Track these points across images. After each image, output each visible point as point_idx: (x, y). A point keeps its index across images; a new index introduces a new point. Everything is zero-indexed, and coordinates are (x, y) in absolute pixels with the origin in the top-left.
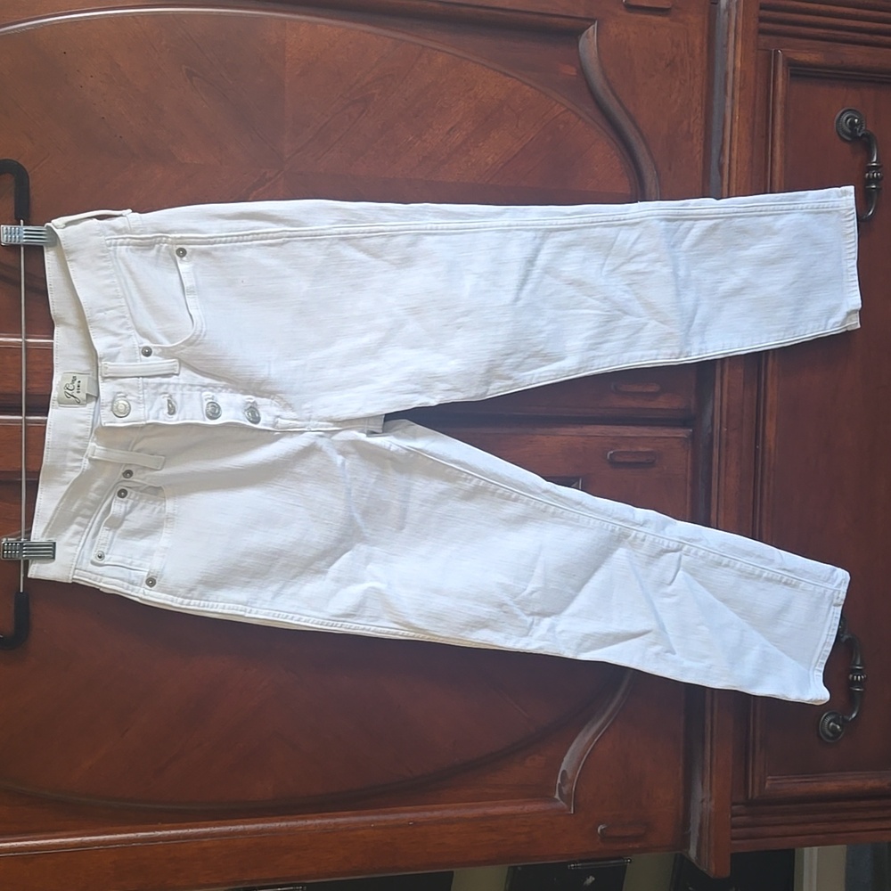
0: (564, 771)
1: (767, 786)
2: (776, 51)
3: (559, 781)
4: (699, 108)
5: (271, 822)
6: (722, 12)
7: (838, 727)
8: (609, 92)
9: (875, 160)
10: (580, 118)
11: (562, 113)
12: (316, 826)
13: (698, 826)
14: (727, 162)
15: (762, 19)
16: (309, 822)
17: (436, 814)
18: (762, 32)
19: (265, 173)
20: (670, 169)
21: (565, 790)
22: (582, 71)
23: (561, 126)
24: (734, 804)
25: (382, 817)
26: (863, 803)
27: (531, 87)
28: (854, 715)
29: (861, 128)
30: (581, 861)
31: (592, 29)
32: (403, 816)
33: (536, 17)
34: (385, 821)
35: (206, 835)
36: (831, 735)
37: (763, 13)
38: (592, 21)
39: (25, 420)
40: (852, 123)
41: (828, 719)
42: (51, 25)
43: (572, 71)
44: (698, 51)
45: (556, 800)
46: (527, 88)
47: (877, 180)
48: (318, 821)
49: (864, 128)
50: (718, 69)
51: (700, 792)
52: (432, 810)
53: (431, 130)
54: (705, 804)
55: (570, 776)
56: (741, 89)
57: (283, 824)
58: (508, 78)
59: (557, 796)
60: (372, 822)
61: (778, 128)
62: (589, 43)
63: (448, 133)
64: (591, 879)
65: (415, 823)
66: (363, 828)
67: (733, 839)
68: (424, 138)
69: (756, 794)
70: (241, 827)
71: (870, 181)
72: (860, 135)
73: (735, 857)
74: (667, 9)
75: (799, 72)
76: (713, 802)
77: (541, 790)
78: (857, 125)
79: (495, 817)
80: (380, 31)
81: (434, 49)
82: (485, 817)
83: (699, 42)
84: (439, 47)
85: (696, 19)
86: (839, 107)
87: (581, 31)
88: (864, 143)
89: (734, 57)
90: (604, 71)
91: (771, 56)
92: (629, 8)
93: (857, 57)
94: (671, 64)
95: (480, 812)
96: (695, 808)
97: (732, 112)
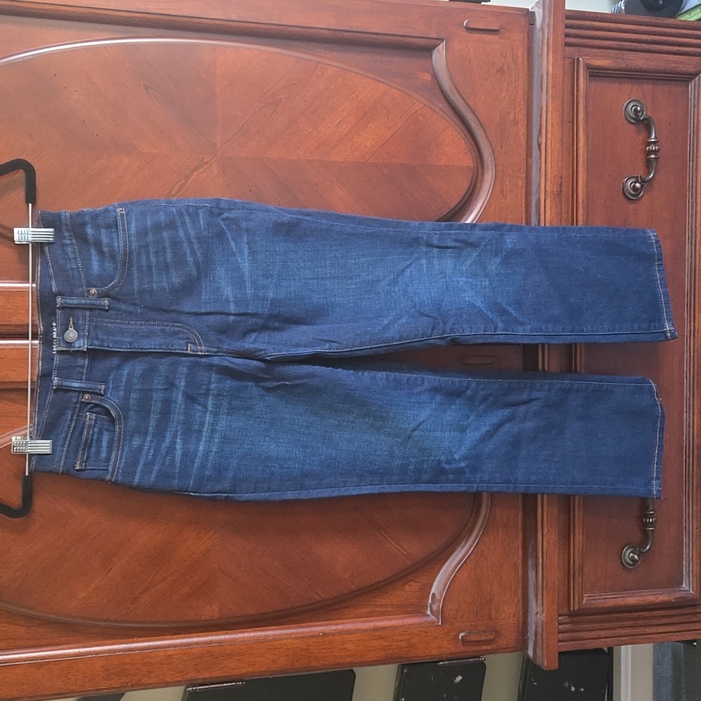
0: (434, 594)
1: (584, 602)
2: (578, 59)
3: (430, 601)
4: (522, 102)
6: (538, 31)
7: (636, 557)
8: (455, 91)
9: (653, 136)
10: (435, 111)
11: (421, 108)
12: (251, 637)
13: (533, 632)
14: (544, 141)
15: (567, 35)
16: (246, 635)
17: (340, 627)
18: (567, 44)
19: (204, 158)
20: (501, 147)
21: (434, 607)
22: (435, 77)
23: (421, 118)
24: (560, 615)
25: (300, 630)
26: (656, 613)
27: (398, 90)
28: (648, 548)
29: (643, 114)
30: (448, 660)
31: (442, 46)
32: (314, 629)
33: (401, 38)
34: (302, 633)
35: (169, 646)
36: (631, 563)
37: (568, 31)
38: (442, 40)
39: (31, 344)
40: (636, 110)
41: (629, 551)
42: (44, 55)
43: (428, 77)
44: (520, 60)
45: (428, 615)
46: (395, 90)
47: (655, 152)
48: (252, 634)
49: (645, 113)
50: (536, 72)
51: (534, 607)
52: (337, 624)
53: (324, 123)
54: (538, 616)
55: (438, 597)
56: (552, 87)
57: (227, 637)
58: (381, 84)
59: (429, 612)
60: (293, 634)
61: (581, 116)
62: (439, 56)
63: (337, 125)
64: (459, 678)
65: (324, 634)
66: (287, 639)
67: (559, 641)
68: (319, 129)
69: (576, 608)
70: (195, 640)
71: (650, 152)
72: (642, 119)
73: (562, 655)
74: (496, 31)
75: (595, 73)
76: (544, 614)
77: (418, 608)
78: (639, 112)
79: (383, 628)
80: (284, 51)
81: (325, 64)
82: (376, 629)
83: (521, 52)
84: (330, 63)
85: (518, 37)
86: (626, 99)
87: (434, 47)
88: (645, 124)
89: (547, 64)
90: (451, 78)
91: (574, 63)
92: (468, 29)
93: (638, 61)
94: (501, 70)
95: (372, 624)
96: (532, 619)
97: (547, 104)
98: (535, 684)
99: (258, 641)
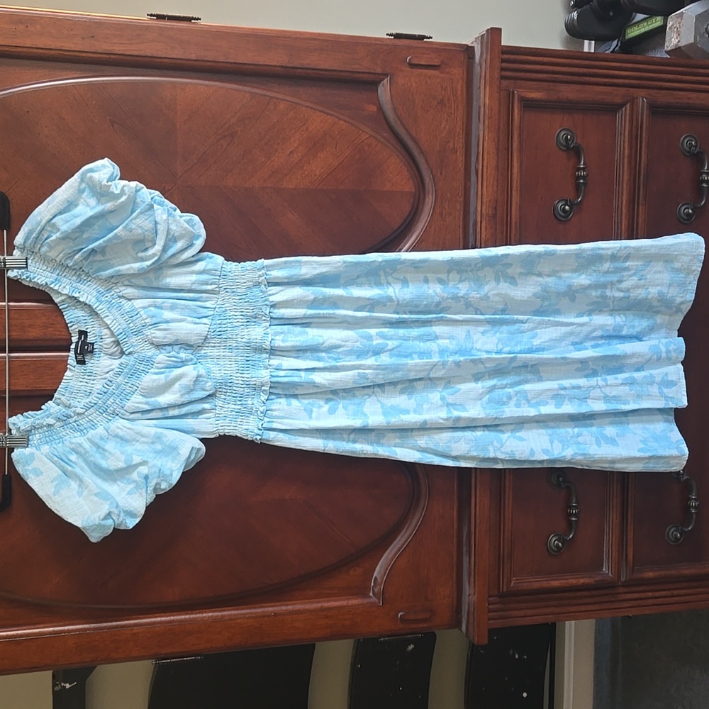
0: (376, 577)
1: (512, 584)
2: (513, 92)
3: (372, 584)
4: (461, 132)
5: (179, 615)
6: (476, 65)
7: (560, 544)
8: (399, 122)
9: (582, 163)
10: (379, 141)
11: (367, 138)
12: (209, 617)
13: (466, 611)
14: (481, 167)
15: (502, 69)
16: (204, 615)
17: (290, 608)
18: (502, 78)
19: (165, 187)
20: (441, 173)
21: (376, 590)
22: (380, 108)
23: (366, 148)
24: (490, 596)
25: (253, 611)
26: (579, 594)
27: (345, 121)
28: (571, 536)
29: (572, 142)
30: (388, 636)
31: (386, 81)
32: (266, 609)
33: (348, 74)
34: (255, 613)
35: (135, 625)
36: (556, 549)
37: (504, 65)
38: (386, 75)
39: (9, 357)
40: (567, 137)
41: (554, 539)
42: (18, 93)
43: (373, 108)
44: (459, 93)
45: (370, 597)
46: (342, 122)
47: (584, 177)
48: (210, 614)
49: (575, 141)
51: (467, 589)
52: (287, 605)
53: (277, 154)
54: (471, 597)
55: (379, 580)
56: (489, 118)
57: (187, 617)
58: (329, 116)
59: (371, 594)
60: (247, 614)
61: (515, 144)
62: (384, 91)
63: (289, 155)
64: (411, 647)
65: (275, 614)
66: (241, 618)
67: (489, 619)
68: (272, 159)
69: (505, 590)
70: (159, 619)
71: (578, 178)
72: (572, 146)
73: (491, 632)
74: (439, 66)
75: (528, 105)
76: (476, 596)
77: (361, 590)
78: (570, 140)
79: (329, 609)
80: (240, 87)
81: (278, 99)
82: (322, 609)
83: (460, 87)
84: (282, 97)
85: (458, 72)
86: (558, 128)
87: (380, 82)
88: (575, 151)
89: (484, 96)
90: (395, 109)
91: (510, 95)
92: (412, 65)
93: (569, 92)
94: (441, 102)
95: (319, 605)
96: (465, 600)
97: (484, 134)
98: (482, 651)
99: (215, 621)
